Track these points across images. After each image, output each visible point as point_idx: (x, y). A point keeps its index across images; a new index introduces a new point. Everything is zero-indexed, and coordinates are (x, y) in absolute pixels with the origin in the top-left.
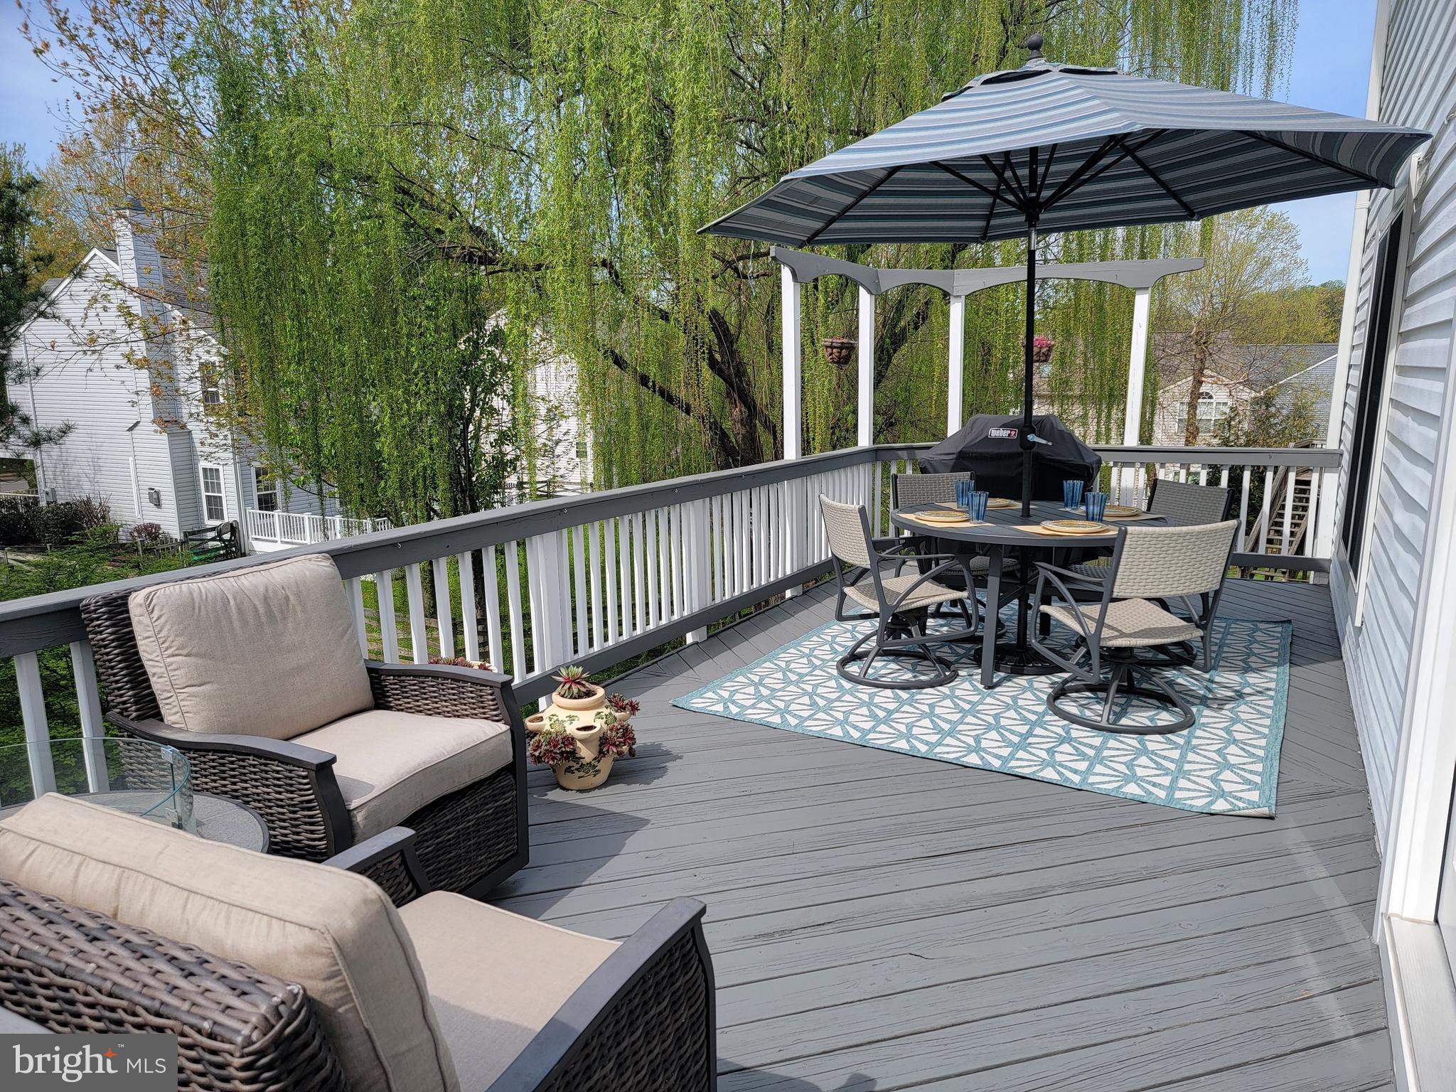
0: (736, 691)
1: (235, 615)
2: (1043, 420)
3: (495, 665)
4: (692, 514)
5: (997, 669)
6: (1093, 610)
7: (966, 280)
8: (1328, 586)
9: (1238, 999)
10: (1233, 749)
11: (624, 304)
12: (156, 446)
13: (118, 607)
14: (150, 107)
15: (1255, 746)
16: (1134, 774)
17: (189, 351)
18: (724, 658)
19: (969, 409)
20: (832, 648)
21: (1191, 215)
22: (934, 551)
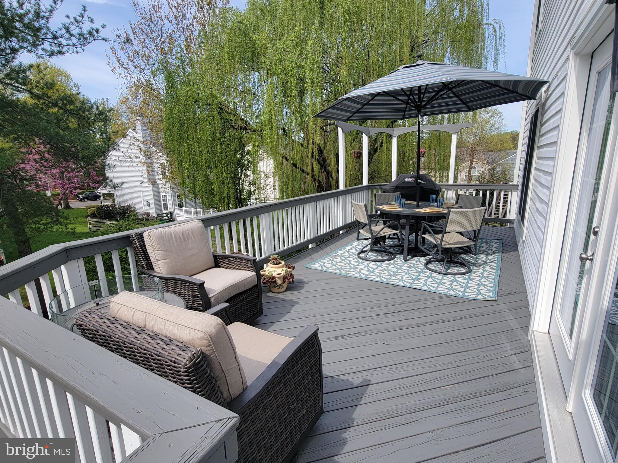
0: (325, 263)
1: (174, 239)
2: (422, 176)
3: (250, 254)
4: (310, 207)
5: (408, 255)
6: (439, 236)
7: (397, 131)
8: (513, 228)
9: (485, 357)
10: (483, 279)
11: (288, 141)
12: (149, 188)
13: (140, 236)
14: (145, 86)
15: (491, 279)
16: (452, 288)
17: (157, 159)
18: (321, 252)
19: (399, 173)
20: (356, 249)
21: (470, 110)
22: (388, 217)
